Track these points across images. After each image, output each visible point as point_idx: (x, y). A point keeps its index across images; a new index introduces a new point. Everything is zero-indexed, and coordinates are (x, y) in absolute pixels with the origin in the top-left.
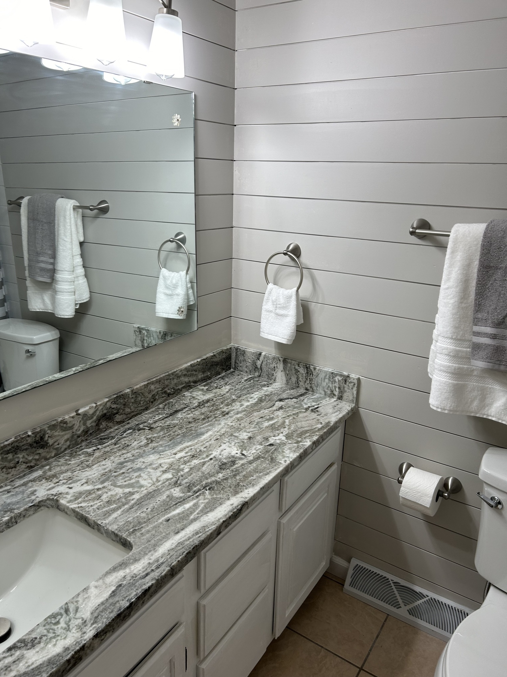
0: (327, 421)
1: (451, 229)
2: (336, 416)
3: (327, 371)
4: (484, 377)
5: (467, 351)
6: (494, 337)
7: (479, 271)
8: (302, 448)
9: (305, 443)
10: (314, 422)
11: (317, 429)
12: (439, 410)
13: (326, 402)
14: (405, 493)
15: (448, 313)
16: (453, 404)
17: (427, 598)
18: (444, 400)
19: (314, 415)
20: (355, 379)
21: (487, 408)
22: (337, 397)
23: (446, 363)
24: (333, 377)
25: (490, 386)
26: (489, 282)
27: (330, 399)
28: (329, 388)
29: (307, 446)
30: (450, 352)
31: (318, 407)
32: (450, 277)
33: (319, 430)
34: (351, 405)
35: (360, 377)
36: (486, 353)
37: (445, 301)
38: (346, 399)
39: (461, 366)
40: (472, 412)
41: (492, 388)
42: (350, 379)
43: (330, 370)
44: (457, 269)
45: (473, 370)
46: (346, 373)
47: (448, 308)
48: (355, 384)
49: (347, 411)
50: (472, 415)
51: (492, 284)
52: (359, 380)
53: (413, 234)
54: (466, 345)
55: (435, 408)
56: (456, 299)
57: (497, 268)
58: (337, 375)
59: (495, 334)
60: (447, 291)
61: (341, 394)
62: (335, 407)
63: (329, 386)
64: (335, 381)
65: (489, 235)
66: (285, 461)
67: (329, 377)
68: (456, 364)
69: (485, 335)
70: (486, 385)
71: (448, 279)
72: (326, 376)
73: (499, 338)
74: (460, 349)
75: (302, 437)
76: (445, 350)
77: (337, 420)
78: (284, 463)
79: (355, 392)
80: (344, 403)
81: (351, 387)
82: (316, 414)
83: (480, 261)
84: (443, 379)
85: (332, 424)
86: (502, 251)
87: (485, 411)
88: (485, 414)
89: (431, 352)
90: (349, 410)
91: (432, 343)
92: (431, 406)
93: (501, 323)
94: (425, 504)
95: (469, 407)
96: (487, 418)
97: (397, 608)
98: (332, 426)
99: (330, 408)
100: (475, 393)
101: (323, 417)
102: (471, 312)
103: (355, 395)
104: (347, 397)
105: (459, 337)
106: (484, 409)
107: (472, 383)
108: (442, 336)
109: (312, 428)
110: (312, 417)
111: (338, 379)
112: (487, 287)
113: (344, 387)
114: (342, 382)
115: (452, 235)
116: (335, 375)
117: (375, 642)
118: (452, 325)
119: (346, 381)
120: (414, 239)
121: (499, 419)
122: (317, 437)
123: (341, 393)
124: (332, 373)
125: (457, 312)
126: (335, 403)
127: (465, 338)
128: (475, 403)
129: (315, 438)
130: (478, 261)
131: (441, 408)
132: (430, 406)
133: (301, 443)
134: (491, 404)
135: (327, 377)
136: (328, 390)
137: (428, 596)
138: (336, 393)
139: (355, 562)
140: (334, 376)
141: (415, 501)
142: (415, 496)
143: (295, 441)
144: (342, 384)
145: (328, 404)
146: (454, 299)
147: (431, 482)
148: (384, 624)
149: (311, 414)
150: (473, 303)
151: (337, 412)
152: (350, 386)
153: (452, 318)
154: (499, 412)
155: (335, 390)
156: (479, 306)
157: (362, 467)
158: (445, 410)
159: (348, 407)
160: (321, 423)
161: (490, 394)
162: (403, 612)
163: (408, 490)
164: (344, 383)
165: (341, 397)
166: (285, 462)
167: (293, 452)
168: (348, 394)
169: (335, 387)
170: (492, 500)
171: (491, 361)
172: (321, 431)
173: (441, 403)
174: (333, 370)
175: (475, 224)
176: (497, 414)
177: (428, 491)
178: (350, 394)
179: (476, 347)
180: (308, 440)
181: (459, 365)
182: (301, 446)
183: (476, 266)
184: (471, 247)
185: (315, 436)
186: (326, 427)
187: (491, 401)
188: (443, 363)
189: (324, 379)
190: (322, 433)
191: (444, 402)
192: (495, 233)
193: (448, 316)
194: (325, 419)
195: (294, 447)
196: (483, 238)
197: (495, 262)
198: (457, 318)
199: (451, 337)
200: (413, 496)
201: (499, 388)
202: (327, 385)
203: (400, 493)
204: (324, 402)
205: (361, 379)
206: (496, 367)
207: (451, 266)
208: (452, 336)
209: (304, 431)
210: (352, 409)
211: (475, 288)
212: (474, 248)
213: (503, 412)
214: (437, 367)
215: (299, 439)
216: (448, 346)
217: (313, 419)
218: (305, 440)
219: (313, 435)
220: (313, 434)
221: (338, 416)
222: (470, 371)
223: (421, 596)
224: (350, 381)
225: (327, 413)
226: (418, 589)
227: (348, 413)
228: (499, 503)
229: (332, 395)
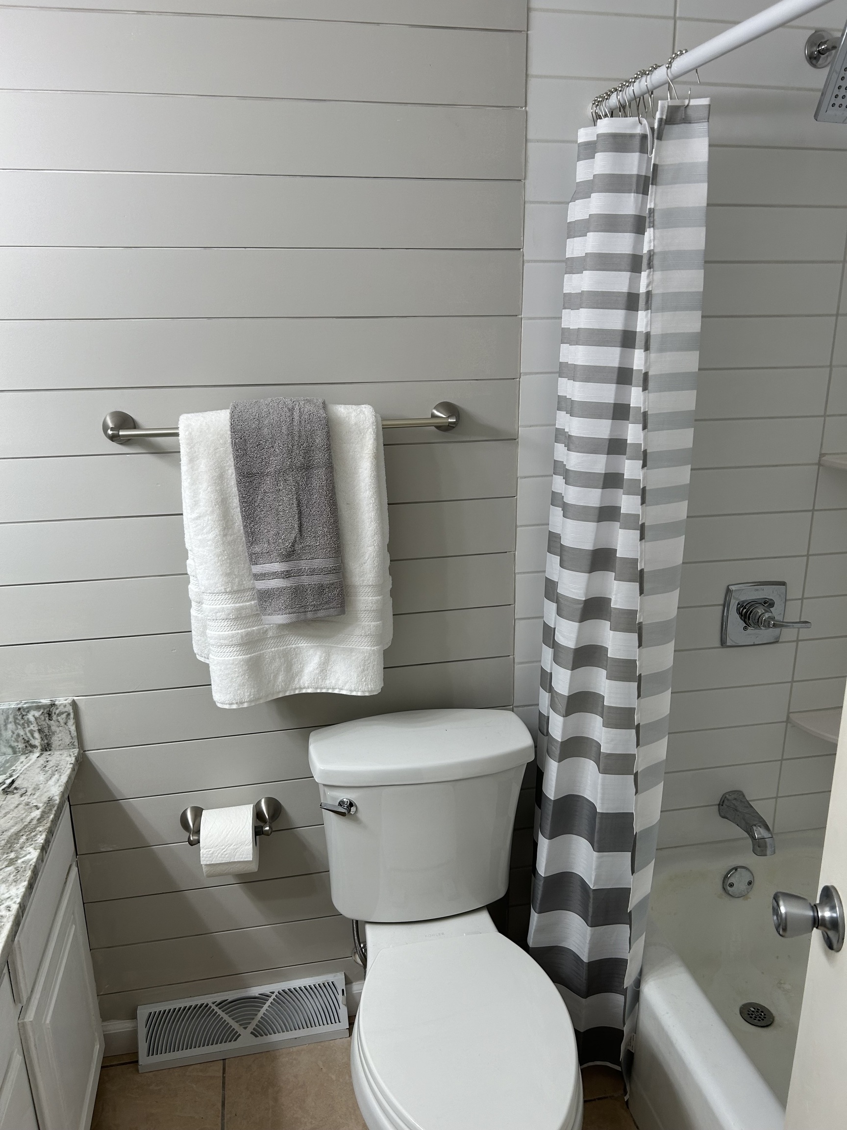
0: (45, 799)
1: (177, 423)
2: (56, 783)
3: (8, 709)
4: (282, 635)
5: (251, 605)
6: (287, 575)
7: (239, 483)
8: (28, 868)
9: (28, 857)
10: (23, 812)
11: (35, 822)
12: (234, 707)
13: (22, 765)
14: (209, 856)
15: (211, 555)
16: (253, 690)
17: (274, 996)
18: (238, 689)
19: (14, 799)
20: (68, 706)
21: (297, 679)
22: (39, 748)
23: (227, 633)
24: (23, 716)
25: (294, 646)
26: (257, 497)
27: (27, 757)
28: (21, 738)
29: (35, 860)
30: (229, 614)
31: (13, 782)
32: (197, 499)
33: (40, 820)
34: (71, 754)
35: (75, 698)
36: (282, 601)
37: (200, 537)
38: (60, 746)
39: (249, 629)
40: (279, 692)
41: (297, 648)
42: (57, 709)
43: (13, 705)
44: (205, 485)
45: (267, 631)
46: (46, 701)
47: (207, 548)
48: (69, 714)
49: (71, 766)
50: (281, 695)
51: (262, 499)
52: (74, 704)
53: (116, 439)
54: (248, 596)
55: (227, 707)
56: (217, 531)
57: (262, 474)
58: (28, 710)
59: (287, 571)
60: (198, 522)
61: (46, 741)
62: (45, 767)
63: (18, 735)
64: (29, 722)
65: (239, 427)
66: (8, 908)
67: (15, 719)
68: (242, 629)
69: (275, 575)
70: (288, 647)
71: (196, 504)
72: (8, 718)
73: (295, 575)
74: (241, 604)
75: (15, 849)
76: (220, 612)
77: (61, 789)
78: (8, 913)
79: (73, 728)
80: (57, 753)
81: (62, 722)
82: (17, 796)
83: (237, 468)
84: (229, 658)
85: (57, 799)
86: (264, 448)
87: (296, 684)
88: (296, 689)
89: (193, 621)
90: (73, 762)
91: (190, 606)
92: (219, 705)
93: (292, 553)
94: (245, 858)
95: (274, 686)
96: (301, 692)
97: (235, 1040)
98: (59, 804)
99: (37, 774)
100: (277, 664)
101: (34, 794)
102: (243, 546)
103: (74, 734)
104: (60, 742)
105: (235, 588)
106: (294, 681)
107: (270, 650)
108: (210, 593)
109: (25, 823)
110: (12, 803)
111: (34, 716)
112: (256, 504)
113: (49, 727)
114: (43, 718)
115: (181, 431)
116: (26, 710)
117: (223, 1115)
118: (221, 573)
119: (50, 715)
120: (115, 447)
121: (317, 688)
122: (44, 836)
123: (47, 739)
124: (19, 709)
125: (224, 551)
126: (42, 761)
127: (244, 587)
128: (281, 678)
129: (41, 839)
130: (233, 467)
131: (237, 703)
132: (217, 706)
133: (20, 861)
134: (301, 671)
135: (11, 719)
136: (18, 742)
137: (273, 993)
138: (37, 742)
139: (143, 1012)
140: (24, 713)
141: (228, 860)
142: (225, 853)
143: (6, 863)
144: (44, 723)
145: (29, 767)
146: (214, 532)
147: (243, 821)
148: (224, 1077)
149: (7, 799)
150: (242, 531)
151: (54, 775)
152: (60, 720)
153: (218, 562)
154: (314, 679)
155: (33, 737)
156: (252, 535)
157: (117, 848)
158: (242, 703)
159: (68, 759)
160: (37, 808)
161: (296, 658)
162: (246, 1040)
163: (213, 850)
164: (47, 719)
165: (48, 744)
166: (9, 910)
167: (14, 884)
168: (60, 735)
169: (32, 732)
170: (341, 806)
171: (293, 610)
172: (45, 822)
173: (234, 696)
174: (18, 704)
175: (211, 413)
176: (313, 681)
177: (243, 837)
178: (63, 734)
179: (265, 597)
180: (30, 849)
181: (247, 629)
182: (24, 866)
183: (231, 476)
184: (218, 448)
185: (39, 836)
186: (51, 810)
187: (301, 667)
188: (223, 633)
189: (6, 725)
190: (48, 825)
191: (239, 692)
192: (246, 423)
193: (211, 560)
194: (38, 797)
195: (10, 874)
196: (232, 432)
197: (258, 466)
198: (225, 559)
199: (223, 591)
200: (222, 854)
201: (306, 645)
202: (13, 733)
203: (202, 859)
204: (19, 768)
205: (78, 702)
206: (302, 617)
207: (194, 482)
208: (225, 589)
209: (10, 837)
210: (77, 759)
211: (239, 509)
212: (222, 449)
213: (320, 677)
214: (214, 643)
215: (12, 855)
216: (224, 606)
217: (17, 807)
218: (24, 853)
219: (35, 836)
220: (33, 834)
221: (60, 781)
222: (263, 633)
223: (264, 997)
224: (57, 712)
225: (37, 785)
226: (255, 991)
227: (73, 769)
228: (351, 804)
229: (29, 748)
